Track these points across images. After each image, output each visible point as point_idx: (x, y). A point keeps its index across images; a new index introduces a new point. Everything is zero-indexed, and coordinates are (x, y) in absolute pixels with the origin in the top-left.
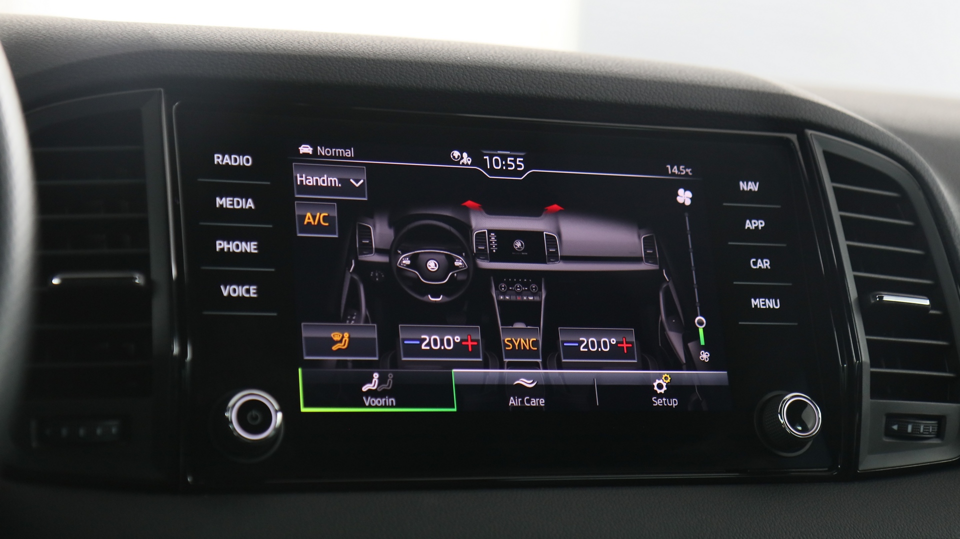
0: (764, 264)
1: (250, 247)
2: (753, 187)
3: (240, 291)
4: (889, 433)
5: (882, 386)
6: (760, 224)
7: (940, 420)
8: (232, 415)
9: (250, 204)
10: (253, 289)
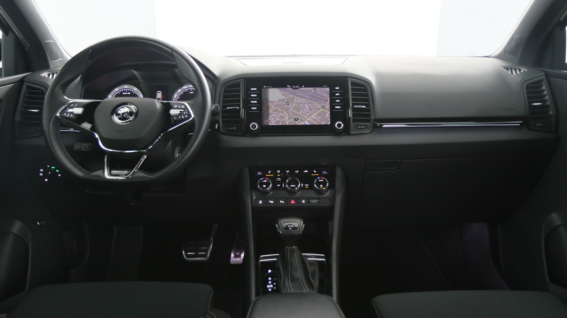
0: (338, 101)
1: (256, 102)
2: (338, 88)
3: (254, 108)
4: (356, 128)
5: (354, 120)
6: (338, 94)
7: (366, 126)
8: (251, 126)
9: (256, 95)
10: (256, 108)
